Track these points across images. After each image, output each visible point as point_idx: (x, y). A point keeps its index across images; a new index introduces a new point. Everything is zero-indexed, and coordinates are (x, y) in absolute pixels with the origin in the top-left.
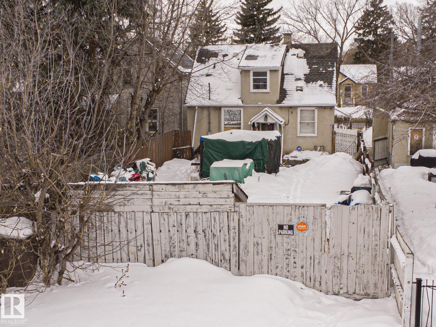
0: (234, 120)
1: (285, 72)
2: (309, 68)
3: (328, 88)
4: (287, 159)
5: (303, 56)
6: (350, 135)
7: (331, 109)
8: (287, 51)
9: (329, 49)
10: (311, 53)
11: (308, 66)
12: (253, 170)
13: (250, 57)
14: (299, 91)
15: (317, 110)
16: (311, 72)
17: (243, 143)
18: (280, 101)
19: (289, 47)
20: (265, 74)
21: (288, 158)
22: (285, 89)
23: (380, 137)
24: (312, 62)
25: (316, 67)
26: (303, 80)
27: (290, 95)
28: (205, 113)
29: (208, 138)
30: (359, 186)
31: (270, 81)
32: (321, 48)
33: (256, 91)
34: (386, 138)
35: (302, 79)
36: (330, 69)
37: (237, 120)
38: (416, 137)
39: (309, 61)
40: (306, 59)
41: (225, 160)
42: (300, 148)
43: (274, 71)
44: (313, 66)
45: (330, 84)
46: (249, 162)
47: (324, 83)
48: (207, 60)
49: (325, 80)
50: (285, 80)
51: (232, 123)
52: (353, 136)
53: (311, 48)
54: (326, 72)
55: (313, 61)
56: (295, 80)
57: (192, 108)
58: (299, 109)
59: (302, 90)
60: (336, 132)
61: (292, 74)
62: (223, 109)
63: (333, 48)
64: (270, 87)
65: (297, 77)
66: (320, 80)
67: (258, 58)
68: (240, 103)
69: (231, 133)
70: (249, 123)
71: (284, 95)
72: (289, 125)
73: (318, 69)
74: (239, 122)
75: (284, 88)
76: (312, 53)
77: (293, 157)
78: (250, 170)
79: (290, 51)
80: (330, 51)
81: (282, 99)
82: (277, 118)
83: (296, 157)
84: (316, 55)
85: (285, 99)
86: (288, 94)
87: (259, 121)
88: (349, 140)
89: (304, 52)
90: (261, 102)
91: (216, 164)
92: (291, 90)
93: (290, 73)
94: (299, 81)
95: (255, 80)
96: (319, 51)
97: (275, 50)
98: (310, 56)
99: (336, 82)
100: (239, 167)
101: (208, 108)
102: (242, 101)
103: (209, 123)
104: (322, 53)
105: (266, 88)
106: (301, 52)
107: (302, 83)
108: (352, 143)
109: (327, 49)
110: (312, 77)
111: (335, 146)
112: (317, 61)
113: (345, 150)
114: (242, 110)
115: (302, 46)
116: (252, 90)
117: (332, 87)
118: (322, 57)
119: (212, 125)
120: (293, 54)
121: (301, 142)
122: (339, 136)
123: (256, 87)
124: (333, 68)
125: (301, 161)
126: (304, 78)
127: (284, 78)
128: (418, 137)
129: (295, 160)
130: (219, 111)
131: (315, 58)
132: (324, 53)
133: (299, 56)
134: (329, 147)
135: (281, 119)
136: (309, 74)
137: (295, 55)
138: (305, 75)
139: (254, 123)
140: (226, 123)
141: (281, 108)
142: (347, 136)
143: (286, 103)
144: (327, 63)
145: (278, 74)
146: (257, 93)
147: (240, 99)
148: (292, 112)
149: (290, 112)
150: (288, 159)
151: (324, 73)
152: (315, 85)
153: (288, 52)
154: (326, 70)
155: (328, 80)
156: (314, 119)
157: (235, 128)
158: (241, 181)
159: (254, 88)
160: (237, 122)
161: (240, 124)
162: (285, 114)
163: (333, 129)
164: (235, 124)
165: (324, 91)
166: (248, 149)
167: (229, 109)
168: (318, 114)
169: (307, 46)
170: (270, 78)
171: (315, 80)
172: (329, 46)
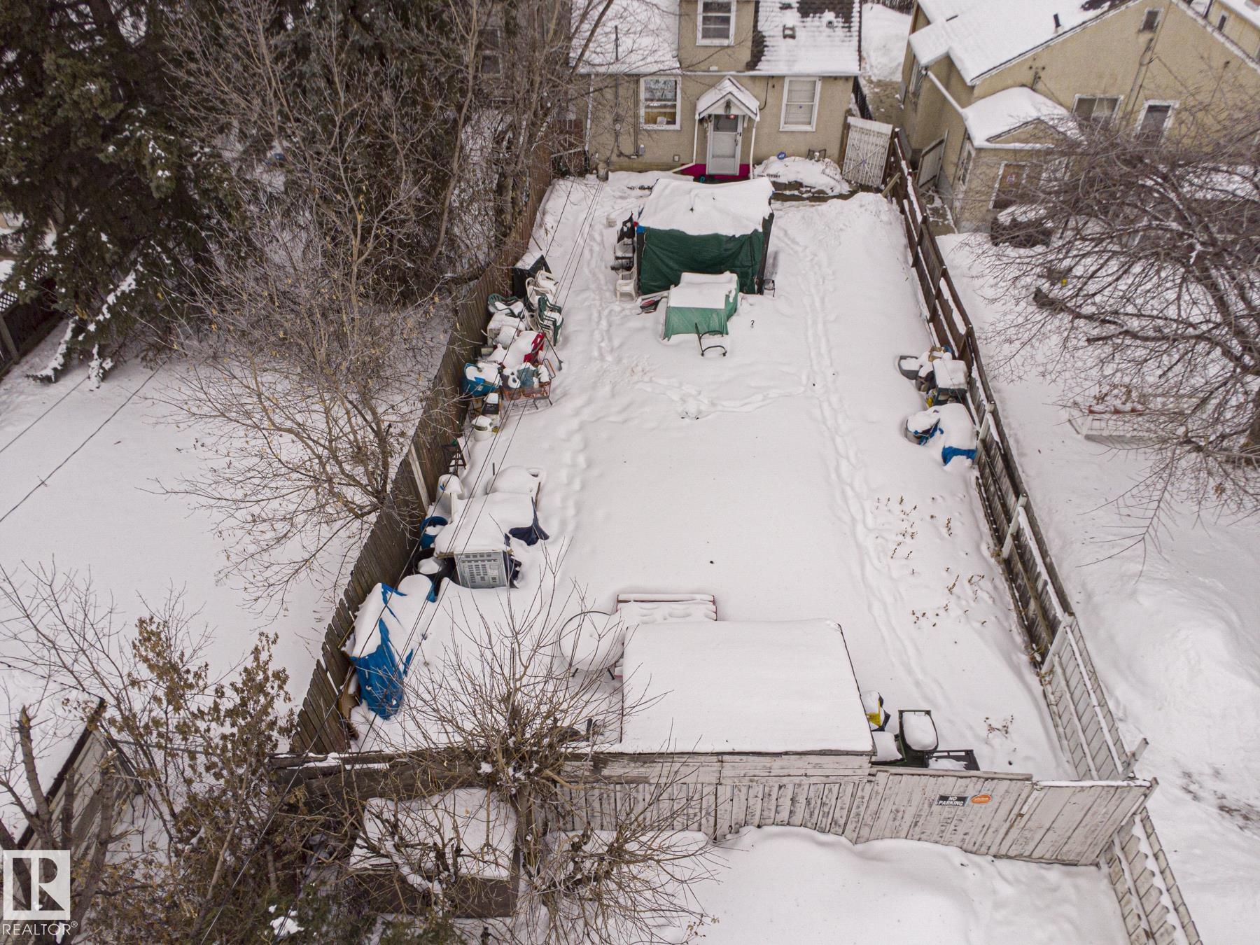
3: (844, 29)
6: (879, 133)
14: (788, 39)
15: (820, 82)
18: (752, 64)
20: (727, 8)
22: (761, 32)
23: (933, 144)
26: (796, 10)
27: (771, 48)
31: (736, 21)
33: (707, 42)
35: (793, 5)
42: (783, 155)
43: (744, 3)
45: (847, 20)
47: (836, 18)
49: (837, 11)
52: (884, 136)
56: (781, 8)
58: (787, 80)
59: (793, 37)
60: (852, 123)
62: (642, 80)
64: (736, 35)
65: (784, 1)
66: (827, 8)
68: (675, 66)
71: (759, 49)
72: (767, 109)
74: (672, 103)
75: (760, 29)
77: (772, 176)
81: (755, 60)
82: (744, 104)
85: (762, 58)
86: (767, 46)
87: (714, 113)
90: (717, 65)
92: (772, 34)
94: (788, 12)
95: (706, 20)
101: (615, 77)
102: (680, 65)
107: (792, 18)
108: (878, 148)
111: (845, 150)
114: (679, 79)
116: (700, 40)
117: (852, 29)
121: (784, 143)
122: (855, 132)
123: (708, 34)
125: (785, 184)
126: (798, 2)
129: (774, 183)
130: (636, 81)
134: (835, 152)
135: (755, 106)
141: (754, 78)
142: (872, 132)
143: (764, 68)
146: (710, 46)
147: (677, 59)
148: (773, 87)
149: (770, 85)
152: (818, 24)
155: (844, 12)
156: (813, 99)
157: (664, 114)
158: (722, 331)
159: (704, 37)
160: (669, 103)
161: (674, 106)
162: (760, 87)
163: (846, 118)
164: (665, 106)
165: (837, 39)
166: (726, 250)
167: (655, 78)
168: (822, 88)
170: (737, 17)
171: (819, 10)
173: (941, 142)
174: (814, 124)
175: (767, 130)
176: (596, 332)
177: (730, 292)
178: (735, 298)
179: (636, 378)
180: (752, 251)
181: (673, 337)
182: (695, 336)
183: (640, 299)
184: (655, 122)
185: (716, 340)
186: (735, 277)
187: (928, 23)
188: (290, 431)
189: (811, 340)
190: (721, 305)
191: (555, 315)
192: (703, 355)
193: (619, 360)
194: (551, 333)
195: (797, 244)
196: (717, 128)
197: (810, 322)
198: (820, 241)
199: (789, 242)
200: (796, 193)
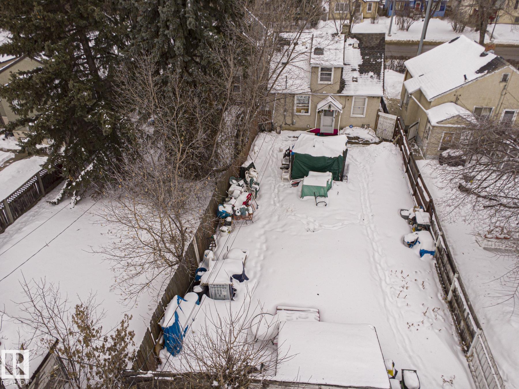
2: (362, 59)
3: (377, 79)
5: (357, 46)
6: (391, 119)
7: (378, 98)
8: (346, 40)
9: (378, 40)
10: (363, 43)
11: (362, 57)
13: (318, 51)
14: (354, 82)
15: (367, 98)
16: (364, 62)
18: (340, 91)
19: (347, 37)
20: (330, 70)
22: (344, 79)
23: (414, 124)
25: (368, 58)
26: (358, 71)
27: (347, 85)
31: (334, 75)
32: (372, 38)
33: (322, 82)
35: (357, 69)
36: (379, 61)
39: (363, 52)
40: (360, 49)
42: (352, 126)
43: (337, 68)
44: (366, 57)
45: (379, 75)
47: (374, 74)
48: (282, 48)
49: (375, 72)
50: (344, 70)
52: (393, 120)
53: (364, 38)
55: (365, 52)
56: (352, 70)
58: (354, 98)
59: (356, 81)
60: (380, 115)
61: (349, 65)
62: (296, 96)
63: (381, 38)
64: (334, 80)
65: (353, 68)
66: (371, 71)
67: (324, 52)
68: (309, 91)
71: (343, 85)
72: (345, 108)
73: (369, 60)
77: (347, 134)
80: (379, 42)
81: (341, 89)
82: (336, 106)
83: (349, 134)
84: (368, 45)
85: (344, 89)
87: (324, 109)
88: (389, 122)
89: (359, 43)
90: (326, 91)
92: (348, 80)
93: (347, 64)
94: (355, 72)
95: (322, 74)
96: (370, 41)
97: (336, 41)
98: (363, 46)
99: (383, 74)
104: (373, 44)
106: (356, 42)
107: (356, 74)
108: (391, 125)
109: (376, 40)
110: (365, 68)
111: (377, 125)
113: (385, 129)
114: (310, 96)
115: (357, 36)
116: (319, 82)
117: (380, 79)
118: (373, 48)
120: (349, 44)
122: (382, 118)
125: (352, 138)
126: (359, 68)
130: (293, 97)
131: (367, 49)
132: (375, 43)
133: (354, 46)
134: (373, 125)
135: (340, 106)
136: (362, 65)
137: (350, 45)
138: (359, 65)
139: (320, 110)
141: (340, 96)
142: (388, 119)
143: (345, 93)
144: (376, 54)
146: (323, 84)
147: (310, 89)
149: (347, 99)
152: (367, 77)
153: (347, 42)
154: (376, 61)
155: (377, 72)
156: (364, 105)
157: (304, 109)
158: (325, 196)
159: (321, 80)
160: (306, 105)
161: (308, 106)
162: (343, 100)
163: (378, 113)
164: (304, 106)
165: (374, 82)
166: (327, 163)
167: (301, 95)
168: (368, 101)
169: (361, 36)
170: (334, 73)
171: (367, 71)
172: (378, 37)
173: (417, 123)
174: (365, 114)
175: (345, 116)
176: (273, 194)
177: (329, 180)
178: (331, 182)
179: (288, 213)
180: (338, 163)
181: (305, 197)
182: (314, 197)
183: (291, 181)
184: (300, 112)
185: (322, 199)
186: (331, 174)
187: (412, 77)
188: (146, 229)
189: (362, 201)
190: (325, 185)
191: (257, 186)
192: (317, 205)
193: (282, 206)
194: (254, 193)
195: (357, 161)
196: (325, 115)
197: (362, 194)
198: (367, 161)
199: (353, 161)
200: (357, 141)
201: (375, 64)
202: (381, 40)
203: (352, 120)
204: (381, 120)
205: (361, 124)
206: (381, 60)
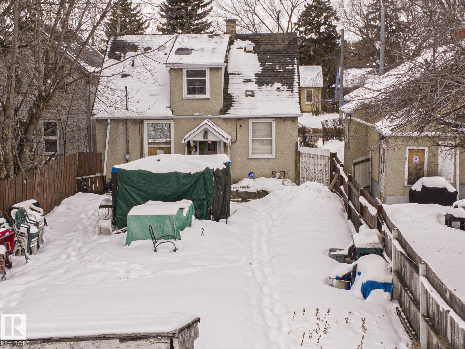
0: (161, 138)
1: (229, 71)
2: (261, 66)
3: (289, 92)
4: (235, 190)
5: (252, 49)
6: (321, 156)
7: (293, 120)
8: (231, 43)
9: (286, 41)
10: (262, 46)
11: (260, 63)
12: (193, 217)
13: (182, 51)
14: (249, 97)
15: (274, 122)
16: (265, 71)
17: (176, 175)
18: (224, 111)
19: (233, 38)
20: (202, 73)
21: (238, 189)
22: (230, 94)
23: (361, 159)
24: (264, 57)
25: (271, 65)
26: (255, 82)
27: (238, 102)
28: (121, 128)
29: (123, 168)
30: (364, 247)
31: (210, 83)
32: (276, 40)
33: (191, 96)
34: (368, 160)
35: (252, 80)
36: (290, 67)
37: (166, 138)
38: (416, 161)
39: (261, 57)
40: (256, 54)
41: (150, 202)
42: (253, 175)
43: (215, 69)
44: (267, 64)
45: (290, 86)
46: (186, 204)
47: (282, 86)
48: (123, 55)
49: (283, 82)
50: (230, 82)
51: (158, 141)
52: (325, 158)
53: (262, 39)
54: (285, 70)
55: (266, 57)
57: (103, 121)
58: (250, 122)
59: (253, 96)
60: (301, 152)
61: (239, 74)
62: (145, 123)
63: (291, 39)
64: (211, 92)
65: (246, 78)
66: (276, 81)
67: (193, 52)
68: (169, 113)
69: (159, 160)
70: (183, 142)
71: (229, 103)
72: (237, 144)
73: (273, 67)
74: (168, 140)
75: (229, 92)
76: (264, 46)
77: (244, 187)
78: (188, 218)
79: (234, 43)
80: (287, 43)
82: (221, 135)
83: (248, 187)
84: (270, 48)
85: (231, 108)
86: (234, 101)
87: (196, 139)
88: (319, 162)
89: (254, 45)
90: (198, 112)
91: (136, 211)
92: (238, 95)
93: (236, 73)
94: (249, 84)
95: (189, 82)
96: (274, 43)
97: (215, 41)
98: (261, 50)
99: (298, 84)
100: (173, 215)
101: (125, 121)
102: (172, 112)
103: (127, 142)
104: (278, 47)
105: (205, 93)
106: (250, 45)
107: (253, 86)
108: (323, 167)
109: (283, 40)
110: (266, 78)
111: (299, 171)
112: (271, 57)
113: (314, 176)
114: (172, 123)
115: (250, 37)
116: (186, 96)
117: (294, 91)
118: (278, 51)
119: (130, 145)
120: (239, 47)
121: (253, 166)
122: (305, 157)
123: (191, 91)
124: (293, 65)
125: (255, 193)
126: (255, 79)
127: (229, 79)
128: (418, 159)
129: (246, 192)
130: (141, 124)
131: (269, 53)
132: (281, 46)
133: (247, 50)
134: (292, 173)
135: (226, 136)
136: (261, 74)
137: (241, 48)
138: (256, 75)
139: (189, 142)
140: (150, 141)
141: (225, 119)
142: (317, 157)
143: (233, 113)
144: (284, 59)
145: (221, 73)
146: (193, 99)
147: (170, 109)
148: (241, 126)
149: (238, 126)
150: (237, 191)
151: (282, 73)
152: (270, 89)
153: (233, 45)
154: (284, 68)
155: (288, 82)
156: (270, 134)
157: (163, 149)
158: (175, 237)
159: (188, 93)
160: (166, 140)
161: (170, 142)
162: (231, 126)
163: (296, 148)
164: (163, 142)
165: (284, 96)
166: (184, 184)
168: (276, 127)
169: (257, 37)
170: (211, 80)
171: (271, 82)
172: (286, 37)
174: (274, 153)
175: (239, 159)
177: (184, 208)
179: (90, 264)
180: (205, 184)
181: (133, 243)
182: (150, 241)
185: (169, 242)
186: (190, 202)
190: (173, 213)
192: (155, 251)
193: (82, 258)
201: (284, 72)
202: (291, 41)
203: (253, 164)
204: (303, 159)
205: (269, 172)
206: (293, 66)
